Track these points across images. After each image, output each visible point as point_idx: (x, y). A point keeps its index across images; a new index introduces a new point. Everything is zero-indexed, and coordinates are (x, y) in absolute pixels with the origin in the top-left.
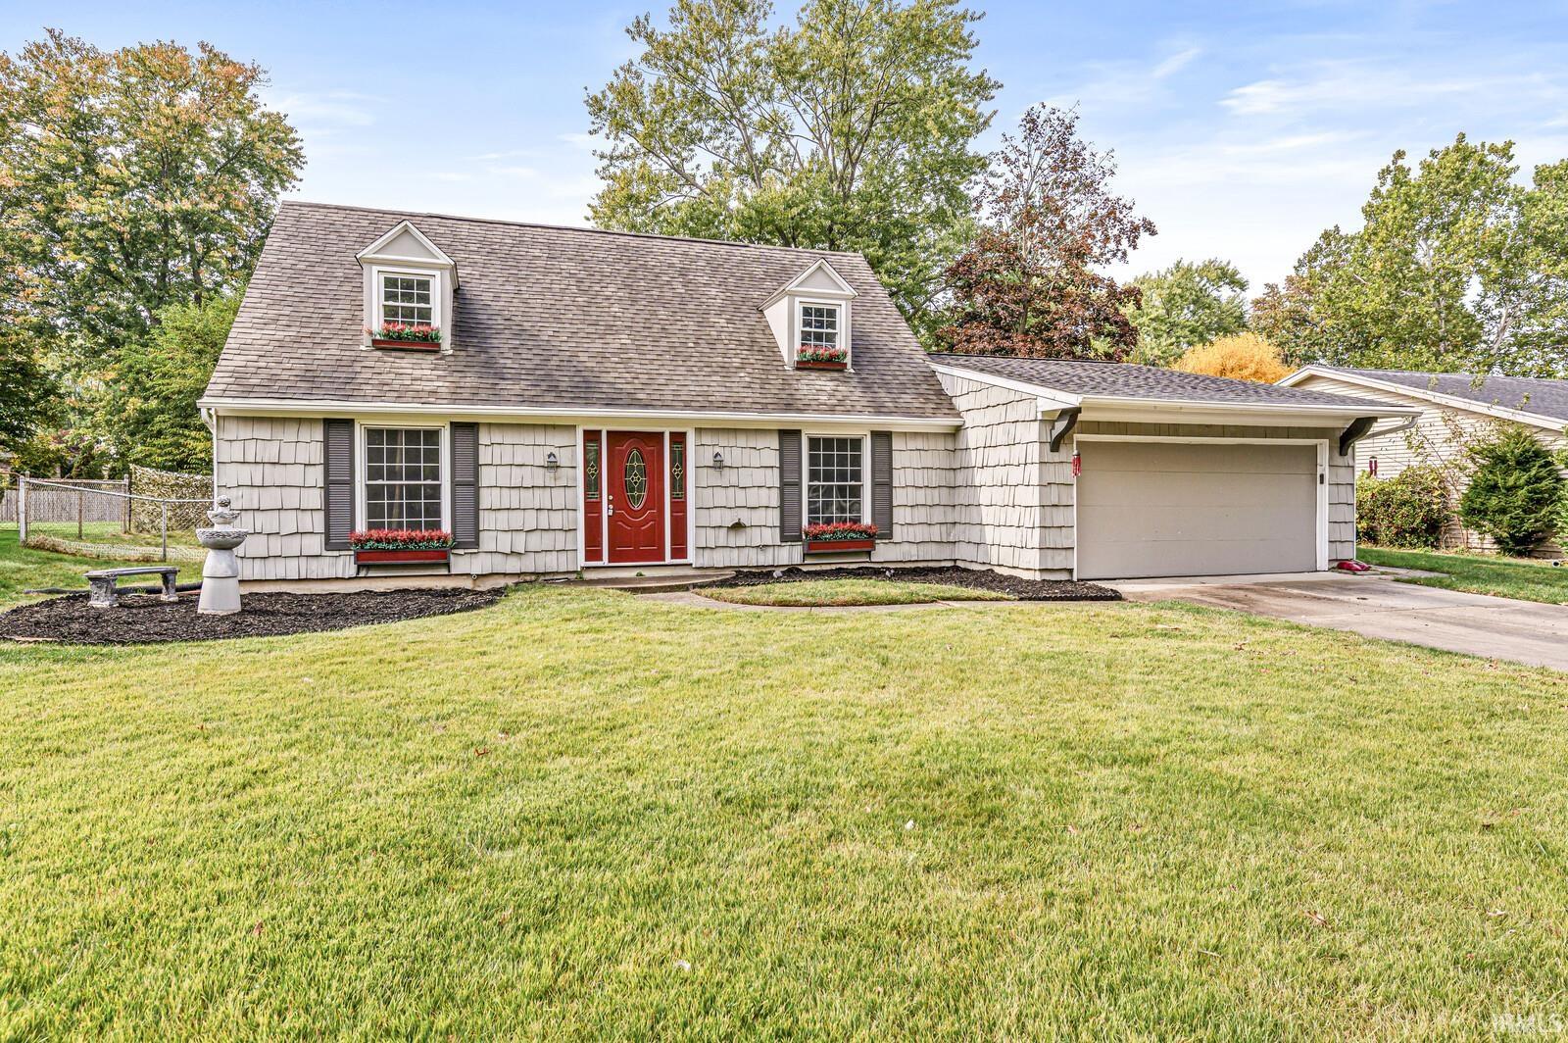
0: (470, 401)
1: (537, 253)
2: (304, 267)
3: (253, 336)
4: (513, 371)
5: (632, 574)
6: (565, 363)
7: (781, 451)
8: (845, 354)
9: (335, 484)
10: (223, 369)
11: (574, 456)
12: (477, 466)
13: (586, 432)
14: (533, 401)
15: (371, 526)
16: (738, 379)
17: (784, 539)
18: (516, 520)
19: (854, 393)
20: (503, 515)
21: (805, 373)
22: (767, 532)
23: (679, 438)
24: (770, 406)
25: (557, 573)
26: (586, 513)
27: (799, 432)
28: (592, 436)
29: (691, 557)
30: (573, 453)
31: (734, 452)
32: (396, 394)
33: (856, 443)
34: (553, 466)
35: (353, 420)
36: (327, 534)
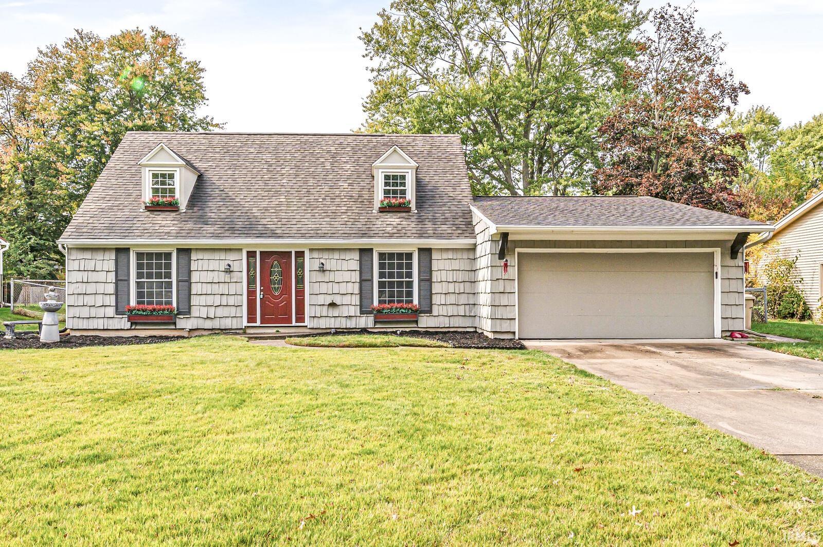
0: (185, 237)
1: (252, 150)
2: (126, 168)
3: (91, 207)
4: (213, 220)
5: (274, 330)
6: (243, 214)
7: (360, 261)
8: (409, 202)
9: (121, 281)
10: (73, 224)
11: (241, 265)
12: (190, 272)
13: (248, 252)
14: (217, 237)
15: (139, 303)
16: (340, 220)
17: (362, 312)
18: (210, 300)
19: (411, 225)
20: (203, 297)
21: (385, 214)
22: (352, 309)
23: (300, 254)
24: (353, 235)
25: (231, 329)
26: (248, 296)
27: (371, 250)
28: (251, 254)
29: (307, 322)
30: (241, 264)
31: (332, 262)
32: (149, 234)
33: (409, 256)
34: (228, 271)
35: (129, 249)
36: (117, 306)
